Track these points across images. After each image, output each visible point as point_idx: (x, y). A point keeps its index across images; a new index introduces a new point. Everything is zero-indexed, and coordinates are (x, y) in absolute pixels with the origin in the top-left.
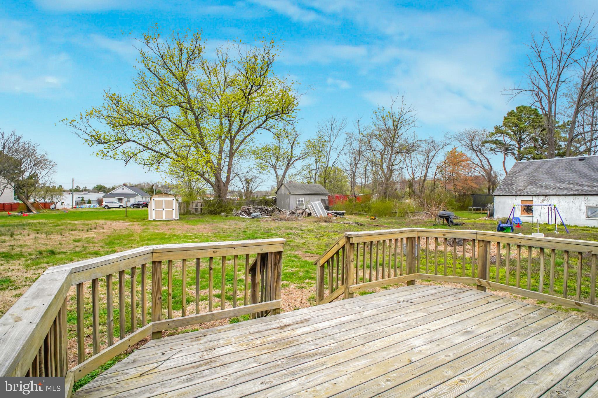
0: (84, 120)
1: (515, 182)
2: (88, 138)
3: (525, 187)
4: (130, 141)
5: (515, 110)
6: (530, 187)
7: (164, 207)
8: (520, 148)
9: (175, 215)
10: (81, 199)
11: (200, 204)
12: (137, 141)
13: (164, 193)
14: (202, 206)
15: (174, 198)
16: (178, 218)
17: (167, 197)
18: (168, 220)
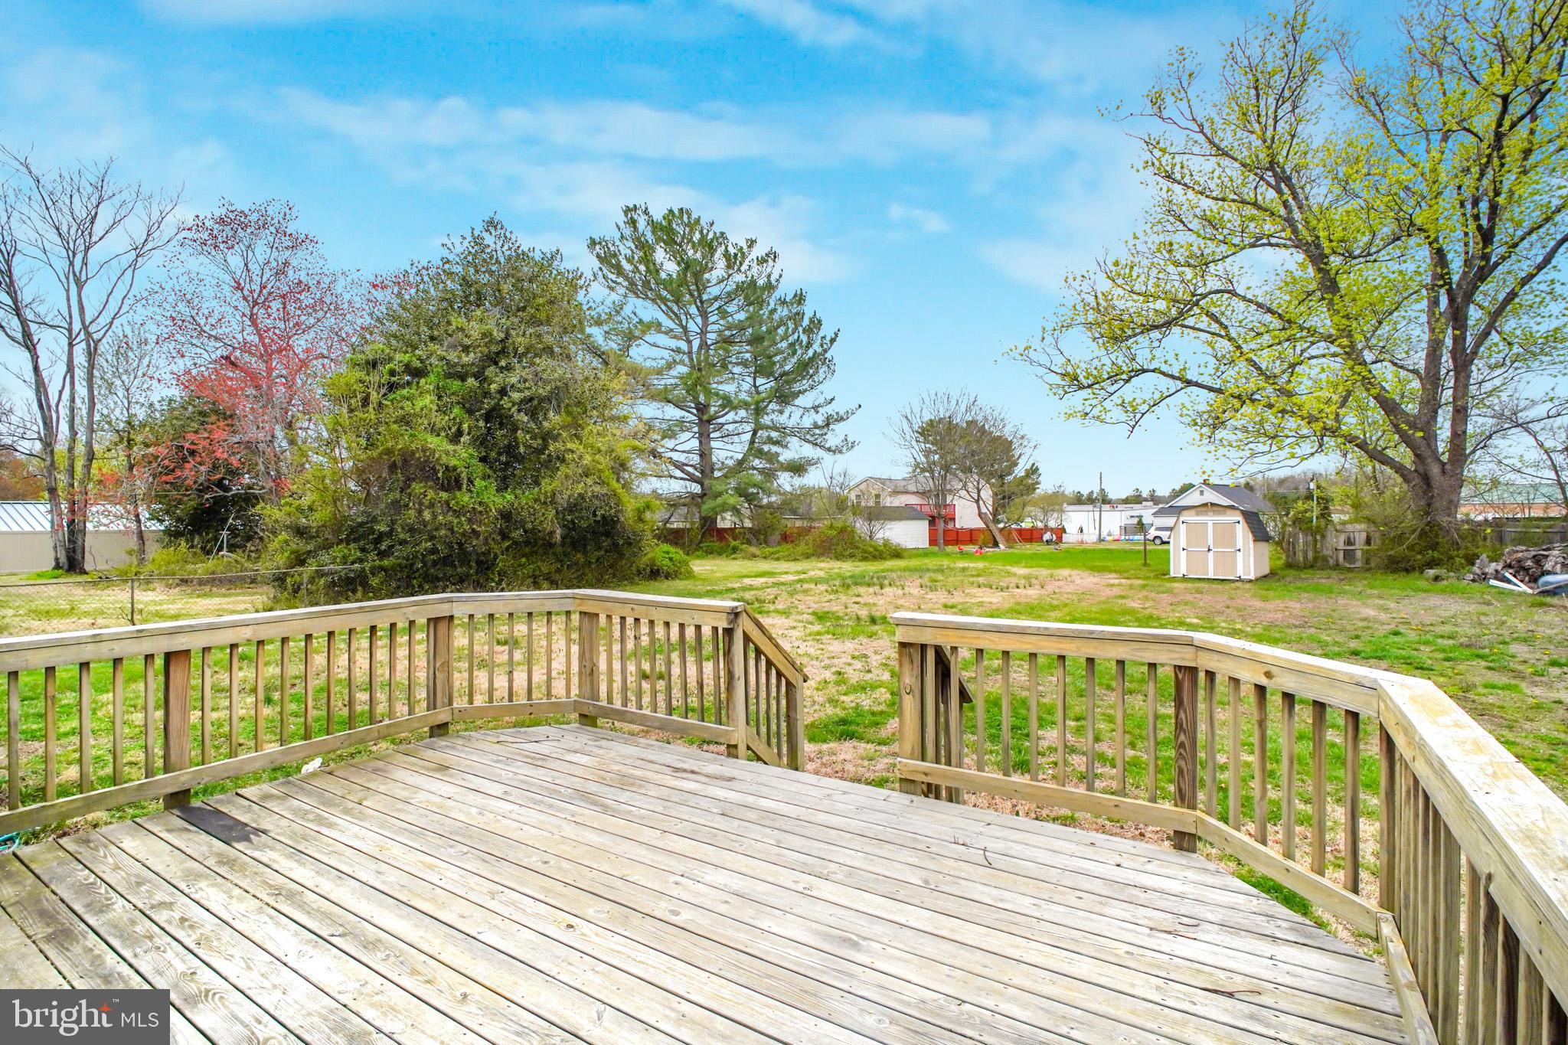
0: (1049, 339)
2: (1057, 380)
4: (1144, 371)
7: (1210, 542)
9: (1243, 569)
10: (1135, 521)
11: (1364, 535)
12: (1164, 368)
13: (1212, 504)
14: (1368, 541)
15: (1240, 518)
16: (1252, 577)
17: (1220, 513)
18: (1223, 580)
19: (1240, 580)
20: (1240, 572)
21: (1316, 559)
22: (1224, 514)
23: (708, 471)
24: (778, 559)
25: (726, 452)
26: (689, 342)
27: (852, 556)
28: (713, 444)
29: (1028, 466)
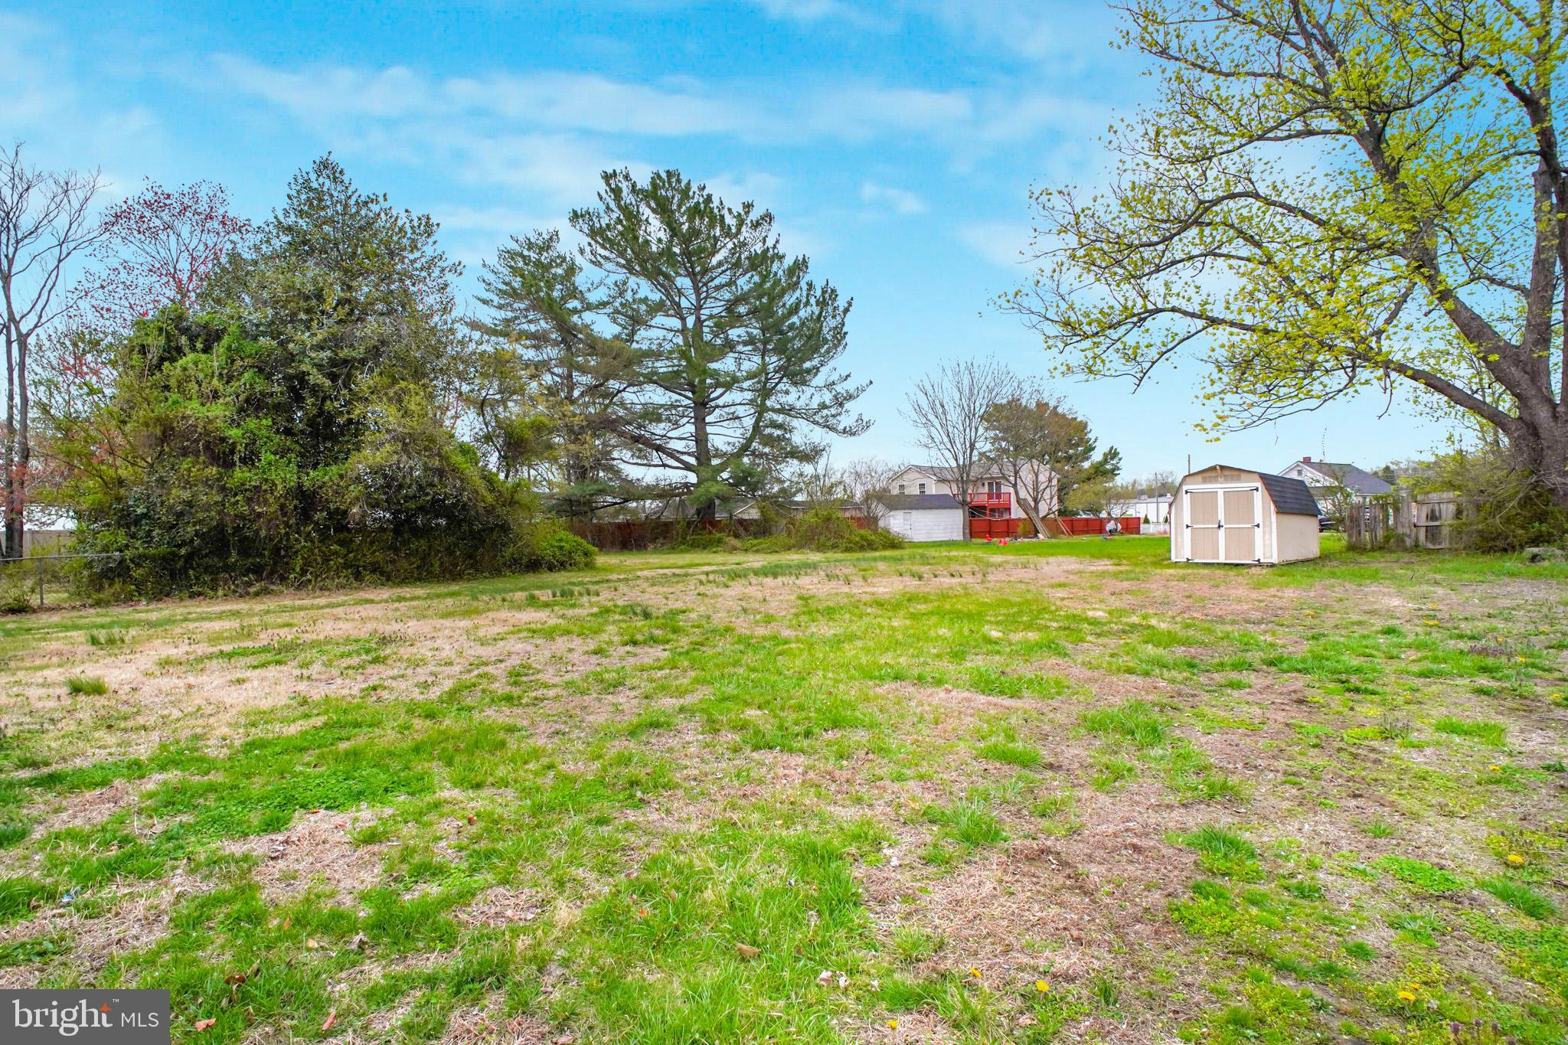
7: (1221, 516)
9: (1263, 549)
11: (1452, 507)
12: (1183, 305)
13: (1222, 467)
14: (1459, 513)
15: (1259, 484)
16: (1275, 560)
17: (1232, 479)
18: (1237, 565)
19: (1259, 564)
20: (1260, 554)
21: (1387, 539)
22: (1239, 480)
23: (703, 459)
24: (757, 551)
25: (724, 437)
26: (683, 319)
27: (835, 547)
28: (709, 429)
29: (1107, 450)
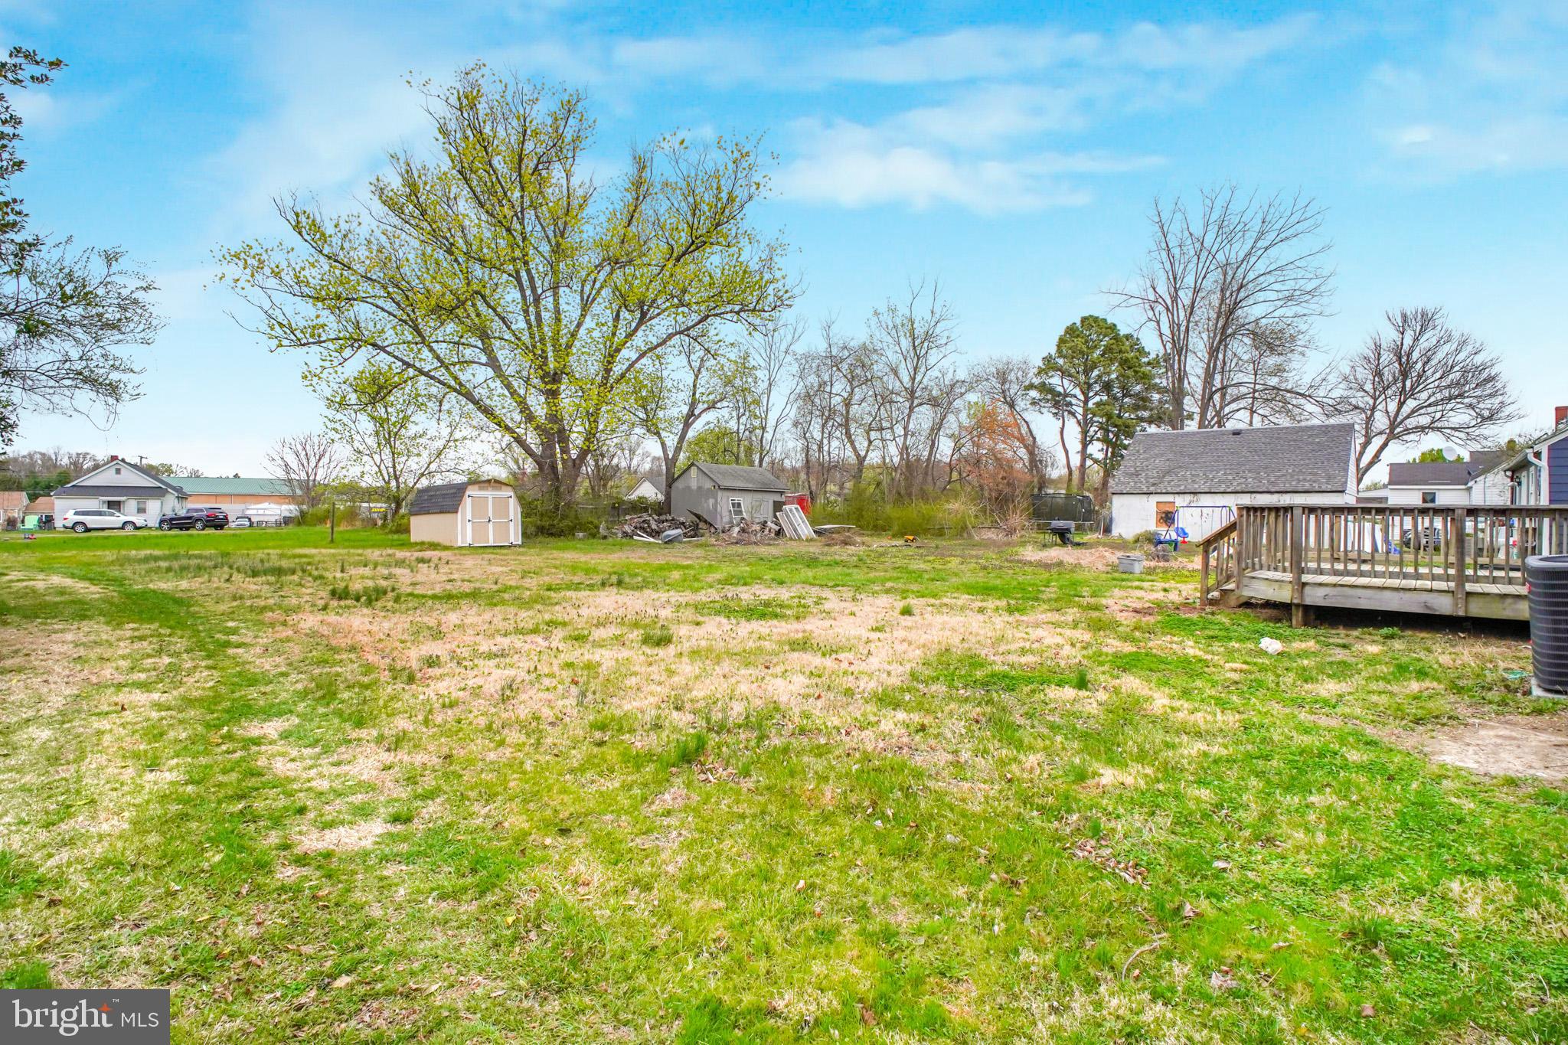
1: (1142, 470)
3: (1161, 478)
5: (1079, 324)
6: (1168, 478)
7: (490, 514)
8: (1086, 402)
9: (514, 536)
13: (494, 481)
16: (520, 542)
17: (497, 489)
19: (512, 546)
20: (512, 539)
22: (500, 489)
